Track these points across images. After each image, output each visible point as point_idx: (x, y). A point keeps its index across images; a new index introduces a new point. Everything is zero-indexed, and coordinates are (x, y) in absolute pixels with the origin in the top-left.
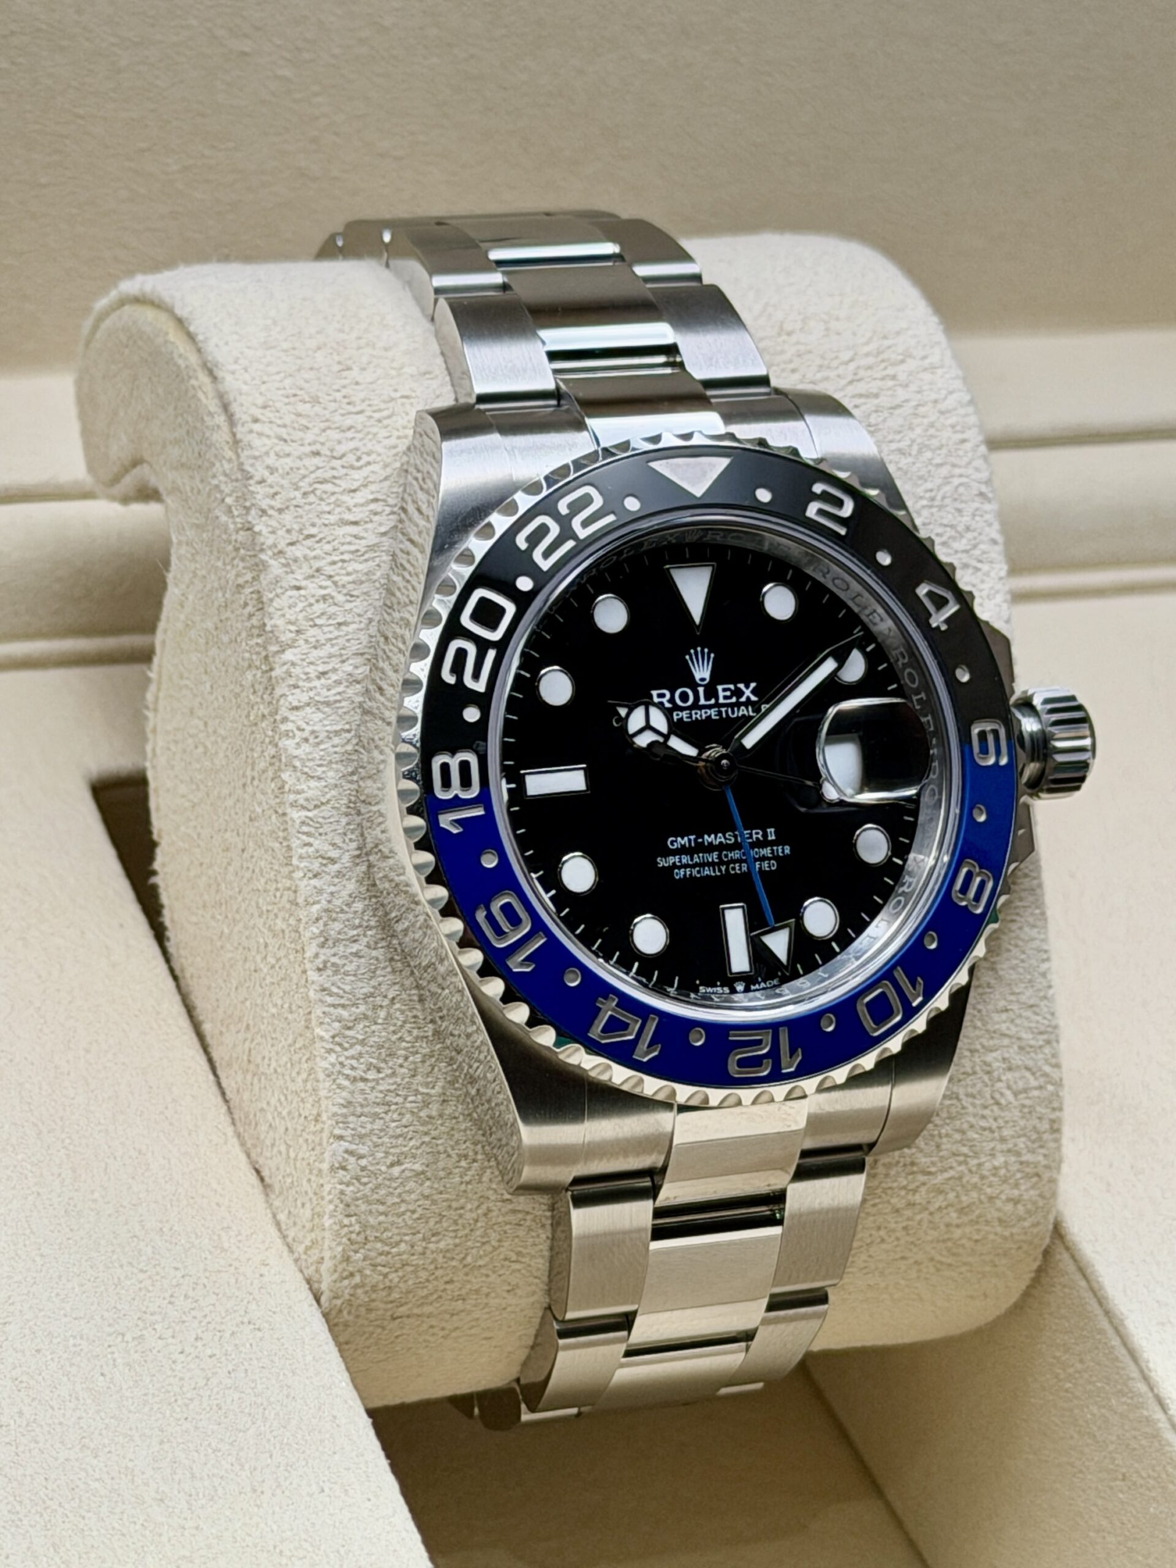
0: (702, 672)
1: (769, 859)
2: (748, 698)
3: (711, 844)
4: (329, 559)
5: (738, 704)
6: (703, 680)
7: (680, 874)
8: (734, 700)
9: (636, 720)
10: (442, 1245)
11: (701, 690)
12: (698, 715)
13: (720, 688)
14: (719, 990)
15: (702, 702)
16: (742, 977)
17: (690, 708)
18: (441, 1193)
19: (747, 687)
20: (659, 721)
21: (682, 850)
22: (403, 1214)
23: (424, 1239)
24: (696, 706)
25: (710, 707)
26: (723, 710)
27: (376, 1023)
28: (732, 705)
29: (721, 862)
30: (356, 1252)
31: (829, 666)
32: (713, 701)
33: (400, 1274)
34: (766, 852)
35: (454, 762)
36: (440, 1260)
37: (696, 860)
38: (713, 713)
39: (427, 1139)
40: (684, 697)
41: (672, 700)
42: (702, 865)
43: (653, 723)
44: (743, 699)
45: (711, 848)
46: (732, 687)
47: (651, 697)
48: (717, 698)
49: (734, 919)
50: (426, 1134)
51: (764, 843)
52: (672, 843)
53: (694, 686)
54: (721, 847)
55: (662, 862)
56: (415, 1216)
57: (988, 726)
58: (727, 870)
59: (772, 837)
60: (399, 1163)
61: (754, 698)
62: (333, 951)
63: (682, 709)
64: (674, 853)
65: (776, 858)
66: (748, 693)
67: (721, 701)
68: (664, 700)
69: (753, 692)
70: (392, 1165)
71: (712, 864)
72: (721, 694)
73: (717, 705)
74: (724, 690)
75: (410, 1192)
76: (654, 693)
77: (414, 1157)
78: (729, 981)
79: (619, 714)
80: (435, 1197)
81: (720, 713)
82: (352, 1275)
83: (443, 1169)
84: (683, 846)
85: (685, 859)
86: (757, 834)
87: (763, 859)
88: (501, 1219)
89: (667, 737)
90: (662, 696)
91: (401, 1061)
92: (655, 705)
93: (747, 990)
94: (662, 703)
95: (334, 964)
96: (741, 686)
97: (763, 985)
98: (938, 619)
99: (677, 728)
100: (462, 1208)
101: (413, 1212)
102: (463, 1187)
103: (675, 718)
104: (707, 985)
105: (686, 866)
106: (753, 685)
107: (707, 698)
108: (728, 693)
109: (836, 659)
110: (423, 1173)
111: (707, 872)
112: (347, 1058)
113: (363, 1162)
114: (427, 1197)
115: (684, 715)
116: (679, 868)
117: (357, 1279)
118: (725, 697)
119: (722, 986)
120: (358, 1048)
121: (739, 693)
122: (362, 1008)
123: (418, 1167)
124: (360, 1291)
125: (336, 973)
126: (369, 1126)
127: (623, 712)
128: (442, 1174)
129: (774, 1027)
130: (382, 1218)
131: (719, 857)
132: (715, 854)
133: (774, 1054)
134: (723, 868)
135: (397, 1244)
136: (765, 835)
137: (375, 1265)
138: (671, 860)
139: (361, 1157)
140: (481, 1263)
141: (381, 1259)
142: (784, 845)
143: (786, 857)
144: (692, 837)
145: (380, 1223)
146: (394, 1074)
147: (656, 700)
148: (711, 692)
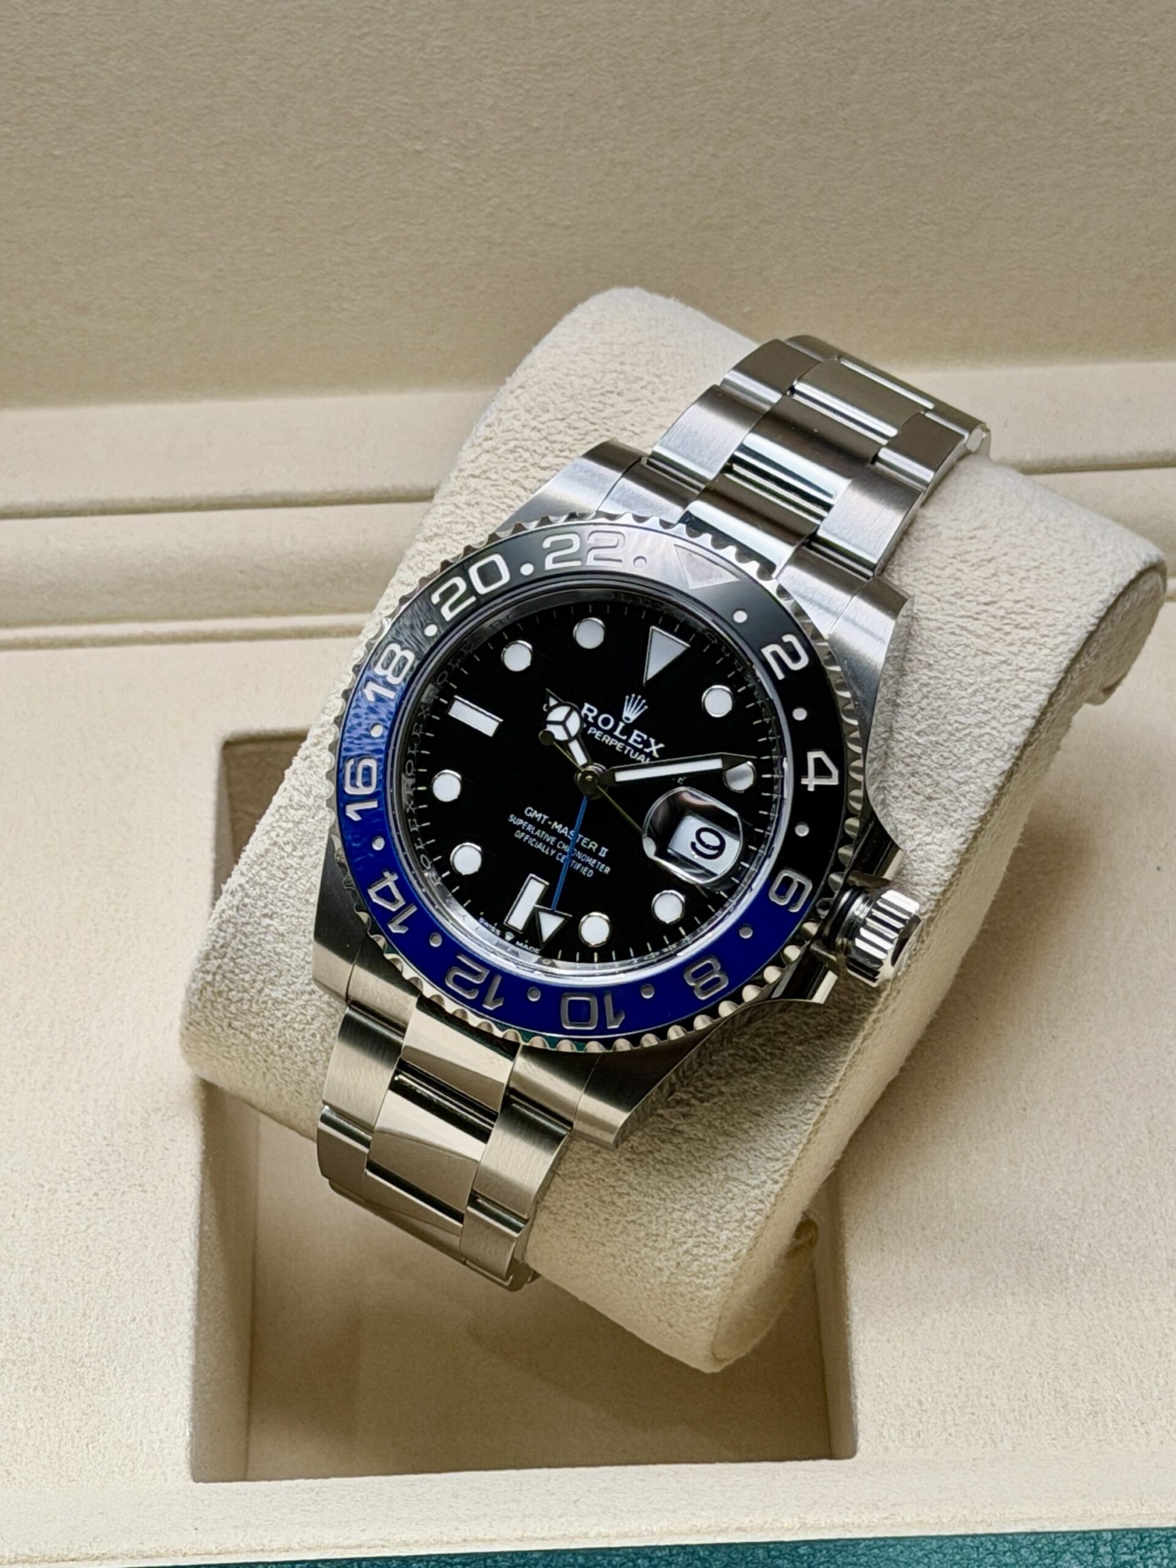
0: (631, 713)
1: (590, 867)
2: (651, 752)
3: (555, 830)
4: (490, 500)
5: (641, 752)
6: (628, 719)
7: (519, 835)
8: (640, 746)
9: (558, 714)
10: (274, 995)
11: (621, 725)
12: (608, 740)
13: (636, 732)
14: (493, 928)
15: (617, 733)
16: (513, 930)
17: (605, 732)
18: (287, 957)
19: (657, 744)
20: (574, 724)
21: (533, 821)
22: (257, 954)
23: (264, 981)
24: (610, 733)
25: (620, 740)
26: (628, 748)
27: (313, 818)
28: (636, 750)
29: (554, 847)
30: (216, 958)
31: (716, 764)
32: (624, 738)
33: (240, 995)
34: (592, 862)
35: (399, 653)
36: (270, 1003)
37: (538, 833)
38: (619, 746)
39: (296, 914)
40: (606, 722)
41: (596, 718)
42: (540, 840)
43: (569, 724)
44: (647, 750)
45: (553, 833)
46: (645, 737)
47: (582, 707)
48: (629, 738)
49: (533, 889)
50: (299, 911)
51: (594, 855)
52: (529, 811)
53: (618, 718)
54: (561, 837)
55: (512, 819)
56: (264, 961)
57: (797, 878)
58: (555, 854)
59: (603, 854)
60: (271, 917)
61: (655, 754)
62: (318, 753)
63: (599, 728)
64: (526, 819)
65: (596, 871)
66: (654, 748)
67: (631, 741)
68: (591, 715)
69: (658, 751)
70: (265, 915)
71: (547, 844)
72: (634, 737)
73: (626, 742)
74: (638, 736)
75: (268, 942)
76: (587, 706)
77: (282, 920)
78: (504, 929)
79: (548, 702)
80: (283, 958)
81: (624, 749)
82: (208, 972)
83: (297, 942)
84: (535, 819)
85: (530, 828)
86: (593, 846)
87: (586, 864)
88: (318, 1003)
89: (571, 739)
90: (591, 711)
91: (313, 852)
92: (579, 713)
93: (513, 942)
94: (586, 716)
95: (312, 761)
96: (652, 741)
97: (526, 947)
98: (811, 782)
99: (584, 737)
100: (297, 977)
101: (264, 957)
102: (303, 963)
103: (590, 732)
104: (487, 920)
105: (527, 833)
106: (661, 745)
107: (622, 733)
108: (639, 740)
109: (723, 763)
110: (283, 935)
111: (540, 846)
112: (280, 827)
113: (247, 900)
114: (277, 954)
115: (598, 734)
116: (522, 831)
117: (209, 978)
118: (635, 741)
119: (497, 927)
120: (291, 825)
121: (647, 744)
122: (310, 801)
123: (281, 929)
124: (209, 989)
125: (310, 768)
126: (265, 880)
127: (553, 702)
128: (294, 945)
129: (494, 971)
130: (241, 947)
131: (556, 843)
132: (553, 839)
133: (484, 989)
134: (553, 852)
135: (246, 972)
136: (598, 850)
137: (224, 977)
138: (520, 822)
139: (247, 896)
140: (296, 1025)
141: (229, 975)
142: (607, 865)
143: (602, 874)
144: (546, 817)
145: (238, 950)
146: (302, 858)
147: (584, 711)
148: (628, 730)
